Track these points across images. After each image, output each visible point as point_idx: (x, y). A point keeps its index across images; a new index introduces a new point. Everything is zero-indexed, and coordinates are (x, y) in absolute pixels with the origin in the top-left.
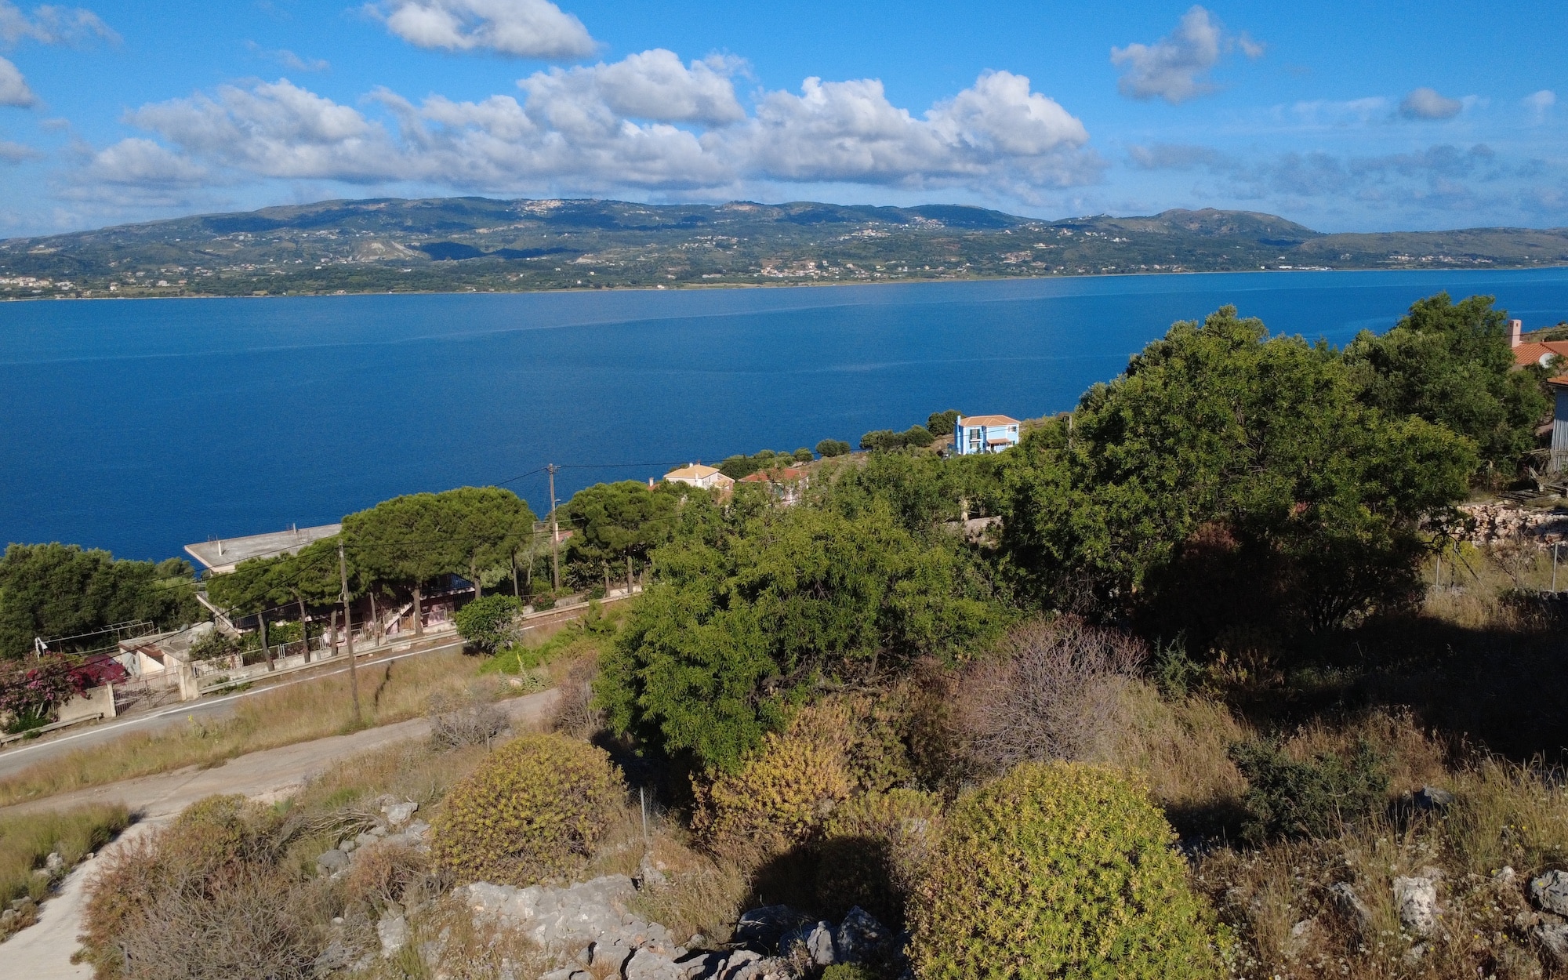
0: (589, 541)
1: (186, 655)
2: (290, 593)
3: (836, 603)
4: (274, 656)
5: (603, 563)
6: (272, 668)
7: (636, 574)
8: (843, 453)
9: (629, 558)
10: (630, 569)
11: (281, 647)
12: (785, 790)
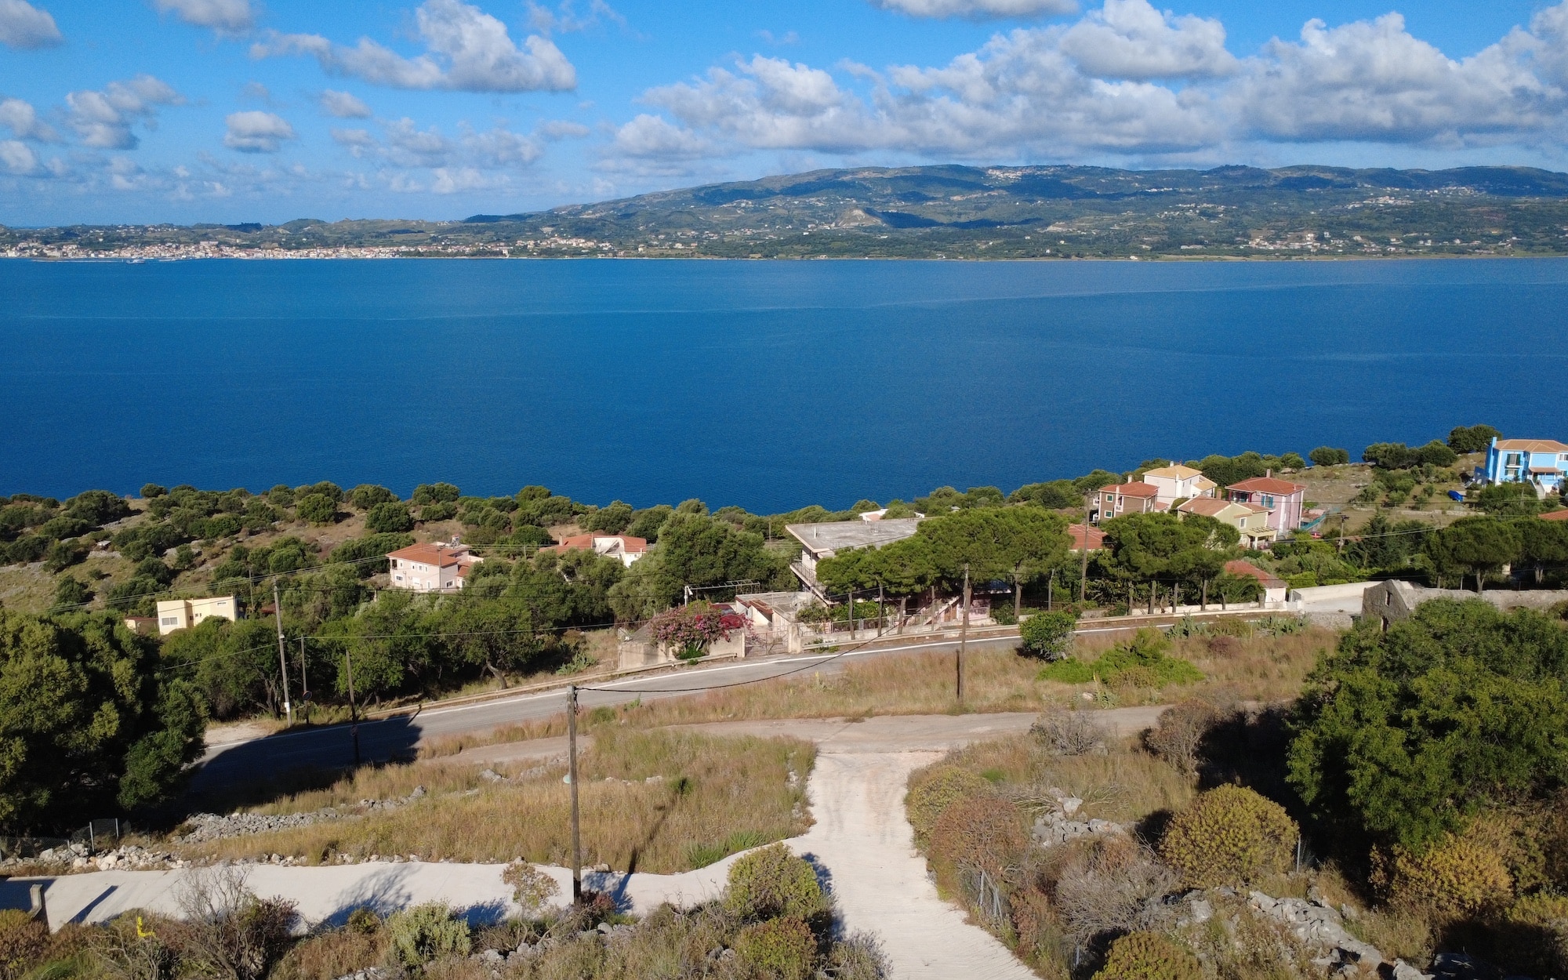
8: (1340, 463)
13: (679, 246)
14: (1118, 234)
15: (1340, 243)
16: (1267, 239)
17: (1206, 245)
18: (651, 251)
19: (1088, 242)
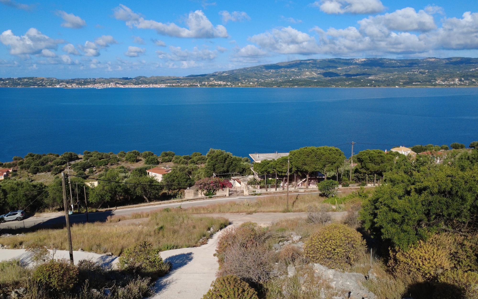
0: (363, 167)
1: (246, 183)
2: (274, 171)
3: (453, 200)
4: (268, 187)
5: (366, 175)
6: (267, 190)
7: (377, 180)
8: (462, 148)
9: (375, 175)
10: (375, 178)
11: (270, 185)
12: (424, 261)
13: (251, 83)
14: (392, 79)
15: (467, 82)
16: (442, 81)
17: (421, 83)
18: (243, 85)
19: (382, 82)
